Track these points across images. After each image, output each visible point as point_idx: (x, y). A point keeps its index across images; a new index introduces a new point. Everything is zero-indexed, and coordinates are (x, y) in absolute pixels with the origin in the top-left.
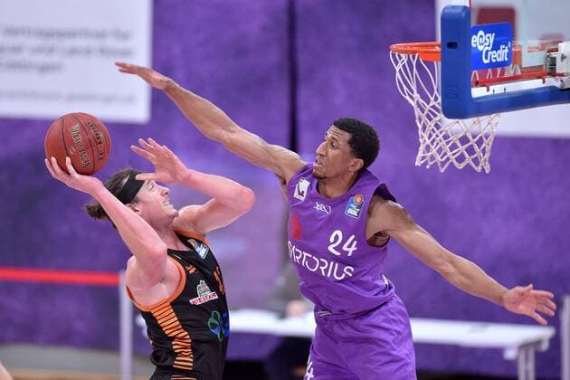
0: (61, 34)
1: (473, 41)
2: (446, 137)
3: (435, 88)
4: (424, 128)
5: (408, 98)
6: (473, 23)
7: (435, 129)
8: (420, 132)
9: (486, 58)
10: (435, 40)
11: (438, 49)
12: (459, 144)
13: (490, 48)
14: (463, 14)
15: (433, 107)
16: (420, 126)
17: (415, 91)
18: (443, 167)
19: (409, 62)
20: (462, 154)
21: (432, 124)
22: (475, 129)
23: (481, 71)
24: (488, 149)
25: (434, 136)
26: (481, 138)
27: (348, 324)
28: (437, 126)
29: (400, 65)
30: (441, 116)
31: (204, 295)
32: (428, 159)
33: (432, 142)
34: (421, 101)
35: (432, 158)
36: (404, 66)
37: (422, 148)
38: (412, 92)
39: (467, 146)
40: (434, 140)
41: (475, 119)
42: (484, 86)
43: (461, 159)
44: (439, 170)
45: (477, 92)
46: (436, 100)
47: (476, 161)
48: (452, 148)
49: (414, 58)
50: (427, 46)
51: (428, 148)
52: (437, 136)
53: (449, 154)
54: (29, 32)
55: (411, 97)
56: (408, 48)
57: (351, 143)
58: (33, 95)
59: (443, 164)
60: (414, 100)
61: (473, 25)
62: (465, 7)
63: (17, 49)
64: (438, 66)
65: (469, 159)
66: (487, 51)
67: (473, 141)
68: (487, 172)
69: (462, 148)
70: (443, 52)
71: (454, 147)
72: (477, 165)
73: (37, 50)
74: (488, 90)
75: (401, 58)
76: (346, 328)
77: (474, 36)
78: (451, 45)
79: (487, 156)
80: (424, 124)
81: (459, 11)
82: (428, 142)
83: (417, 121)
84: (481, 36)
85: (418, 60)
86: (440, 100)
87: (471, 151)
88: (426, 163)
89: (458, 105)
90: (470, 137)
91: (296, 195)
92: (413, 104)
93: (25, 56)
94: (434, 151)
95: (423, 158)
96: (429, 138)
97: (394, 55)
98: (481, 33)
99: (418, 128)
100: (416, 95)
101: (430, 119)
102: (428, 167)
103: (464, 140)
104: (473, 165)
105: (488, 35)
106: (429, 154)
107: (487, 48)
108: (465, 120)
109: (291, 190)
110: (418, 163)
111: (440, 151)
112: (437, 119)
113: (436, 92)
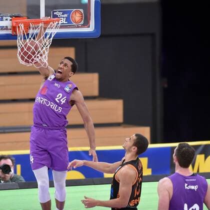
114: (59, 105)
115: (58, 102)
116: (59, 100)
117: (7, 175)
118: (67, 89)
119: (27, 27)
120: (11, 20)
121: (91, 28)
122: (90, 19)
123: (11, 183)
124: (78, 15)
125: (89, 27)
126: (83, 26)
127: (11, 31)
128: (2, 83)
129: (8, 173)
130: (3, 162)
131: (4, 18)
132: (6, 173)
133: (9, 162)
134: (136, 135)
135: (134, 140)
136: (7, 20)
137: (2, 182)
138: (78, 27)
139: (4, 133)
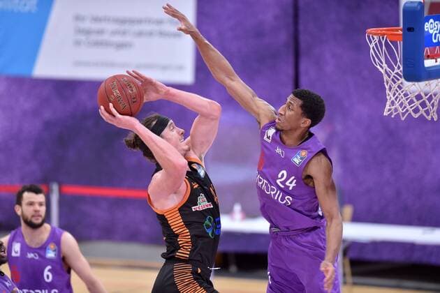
0: (132, 21)
1: (426, 27)
2: (406, 95)
3: (398, 60)
4: (390, 88)
5: (378, 67)
6: (426, 14)
7: (398, 89)
8: (387, 91)
9: (435, 39)
10: (399, 26)
11: (401, 32)
12: (415, 100)
13: (438, 32)
14: (419, 7)
15: (397, 74)
16: (387, 87)
17: (384, 62)
18: (403, 116)
19: (380, 41)
20: (417, 107)
21: (395, 86)
22: (427, 89)
23: (431, 48)
24: (436, 103)
25: (397, 94)
26: (431, 96)
27: (291, 239)
28: (400, 87)
29: (373, 44)
30: (402, 80)
31: (203, 204)
32: (393, 110)
33: (396, 99)
34: (388, 69)
35: (396, 110)
36: (376, 44)
37: (388, 103)
38: (382, 62)
39: (421, 101)
40: (397, 97)
41: (427, 82)
42: (434, 58)
43: (416, 111)
44: (400, 118)
45: (428, 63)
46: (399, 69)
47: (427, 112)
48: (410, 103)
49: (383, 38)
50: (392, 30)
51: (393, 103)
52: (399, 94)
53: (408, 107)
54: (109, 20)
55: (381, 67)
56: (379, 32)
57: (302, 107)
58: (112, 65)
59: (403, 114)
60: (383, 68)
61: (425, 16)
62: (421, 2)
63: (101, 32)
64: (400, 45)
65: (422, 111)
66: (436, 34)
67: (425, 98)
68: (435, 120)
69: (417, 103)
70: (404, 34)
71: (411, 102)
72: (428, 115)
73: (114, 33)
74: (436, 62)
75: (374, 38)
76: (290, 241)
77: (427, 23)
78: (410, 29)
79: (435, 108)
80: (390, 86)
81: (416, 5)
82: (393, 98)
83: (385, 83)
84: (432, 23)
85: (386, 40)
86: (401, 69)
87: (423, 105)
88: (391, 114)
89: (414, 72)
90: (423, 95)
91: (265, 137)
92: (383, 71)
93: (106, 37)
94: (397, 105)
95: (389, 110)
96: (394, 96)
97: (369, 37)
98: (431, 21)
99: (386, 89)
100: (385, 65)
101: (395, 83)
102: (393, 116)
103: (419, 97)
104: (425, 114)
105: (436, 22)
106: (393, 107)
107: (435, 32)
108: (420, 83)
109: (263, 134)
110: (386, 113)
111: (401, 105)
112: (400, 82)
113: (399, 63)
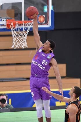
114: (43, 66)
115: (43, 64)
116: (44, 63)
117: (4, 104)
118: (48, 58)
119: (15, 24)
120: (6, 21)
121: (49, 25)
122: (48, 20)
123: (6, 108)
124: (42, 18)
125: (48, 24)
126: (45, 24)
127: (6, 27)
128: (1, 55)
129: (5, 103)
130: (2, 97)
131: (3, 20)
132: (3, 103)
133: (5, 97)
134: (75, 87)
135: (74, 90)
136: (4, 21)
137: (1, 108)
138: (42, 25)
139: (2, 82)
